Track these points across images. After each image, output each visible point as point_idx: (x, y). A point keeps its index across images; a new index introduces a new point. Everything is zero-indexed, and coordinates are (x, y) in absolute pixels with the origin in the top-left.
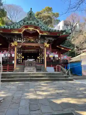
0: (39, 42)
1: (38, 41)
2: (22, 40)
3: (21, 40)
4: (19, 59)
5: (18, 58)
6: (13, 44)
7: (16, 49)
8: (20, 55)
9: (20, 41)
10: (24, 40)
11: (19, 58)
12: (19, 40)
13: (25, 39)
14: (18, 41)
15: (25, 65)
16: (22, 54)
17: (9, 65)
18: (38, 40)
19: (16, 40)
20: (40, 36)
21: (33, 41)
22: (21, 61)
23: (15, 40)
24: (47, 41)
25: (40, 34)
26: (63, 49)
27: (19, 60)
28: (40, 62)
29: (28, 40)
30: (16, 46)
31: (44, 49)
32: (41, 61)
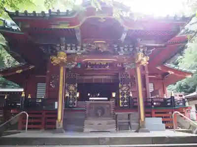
0: (122, 51)
1: (119, 50)
2: (79, 47)
3: (76, 49)
4: (71, 97)
5: (68, 95)
6: (55, 60)
7: (62, 71)
8: (72, 88)
9: (73, 51)
10: (82, 49)
11: (70, 95)
12: (72, 49)
13: (85, 45)
14: (69, 51)
15: (87, 112)
16: (76, 85)
17: (46, 114)
18: (118, 47)
19: (63, 47)
20: (124, 36)
21: (105, 49)
22: (76, 102)
23: (60, 49)
24: (142, 50)
25: (126, 28)
26: (173, 73)
27: (71, 102)
28: (122, 103)
29: (94, 47)
30: (62, 63)
31: (135, 70)
32: (125, 101)
